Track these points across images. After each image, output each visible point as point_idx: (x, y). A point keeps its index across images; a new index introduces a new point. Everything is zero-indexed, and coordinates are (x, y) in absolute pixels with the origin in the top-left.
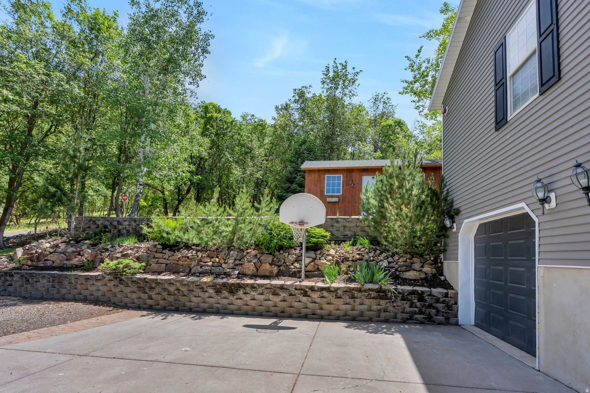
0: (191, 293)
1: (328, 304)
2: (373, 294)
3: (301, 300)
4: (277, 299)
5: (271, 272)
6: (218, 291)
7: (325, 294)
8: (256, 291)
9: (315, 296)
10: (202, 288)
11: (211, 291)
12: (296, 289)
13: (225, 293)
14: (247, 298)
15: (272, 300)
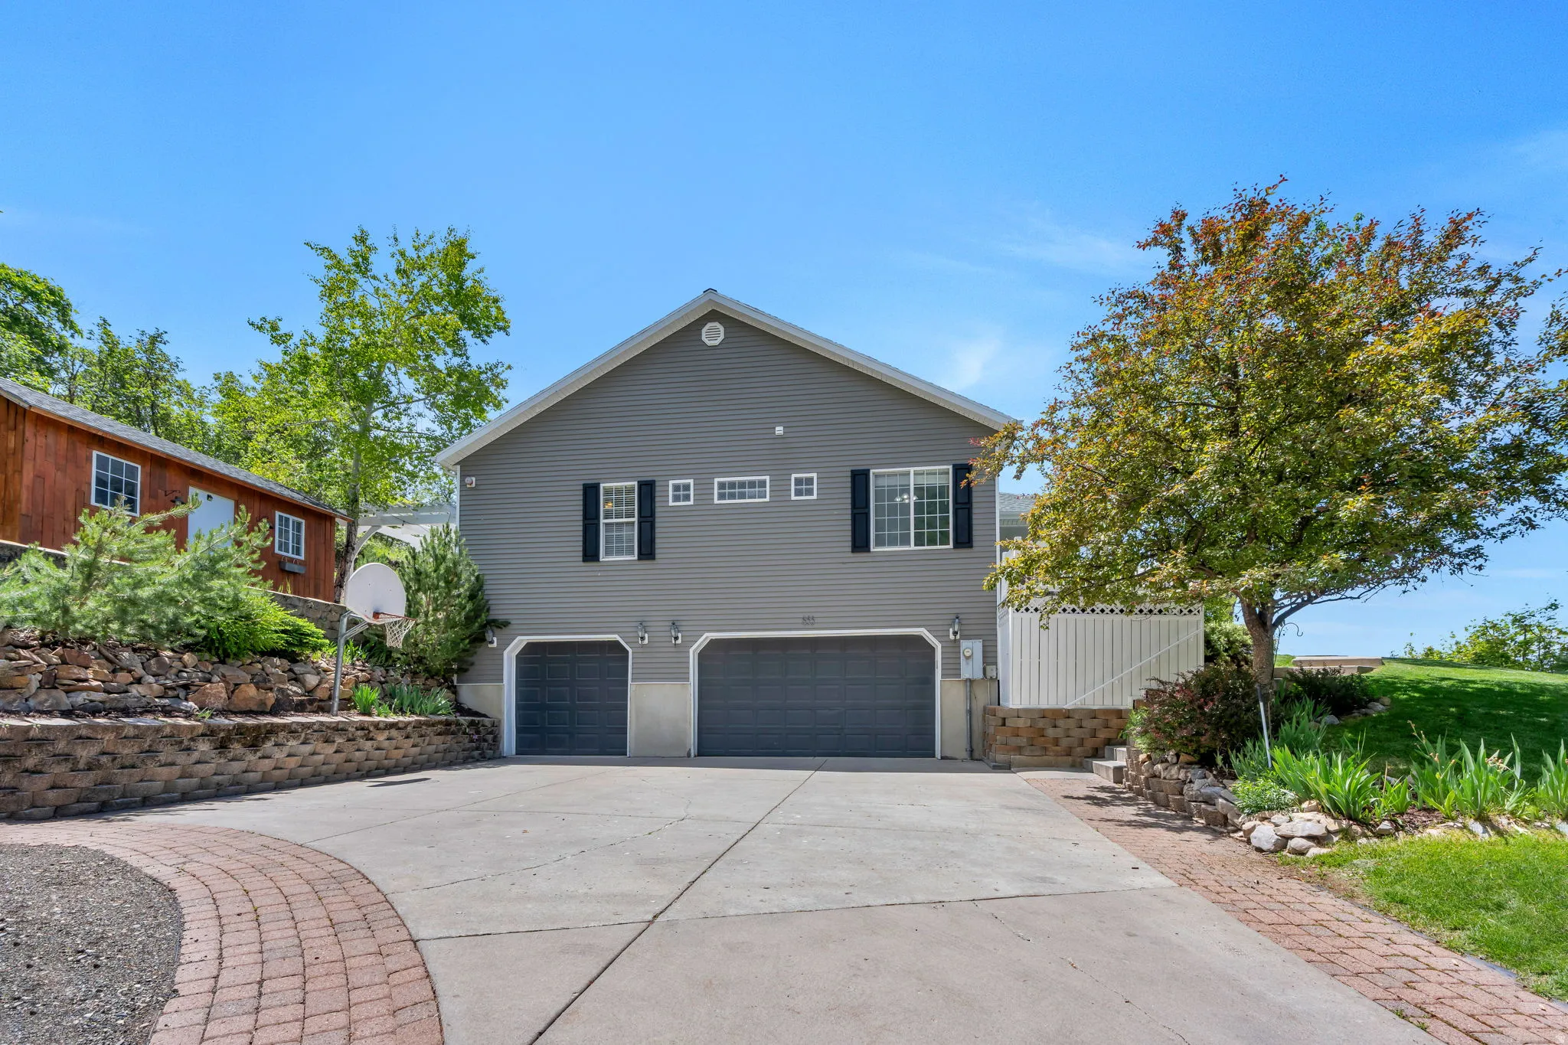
0: (153, 758)
1: (396, 748)
2: (440, 728)
3: (361, 748)
4: (330, 749)
5: (263, 703)
6: (222, 746)
7: (394, 733)
8: (298, 737)
9: (381, 737)
10: (180, 741)
11: (204, 746)
12: (357, 729)
13: (237, 748)
14: (279, 754)
15: (322, 751)
